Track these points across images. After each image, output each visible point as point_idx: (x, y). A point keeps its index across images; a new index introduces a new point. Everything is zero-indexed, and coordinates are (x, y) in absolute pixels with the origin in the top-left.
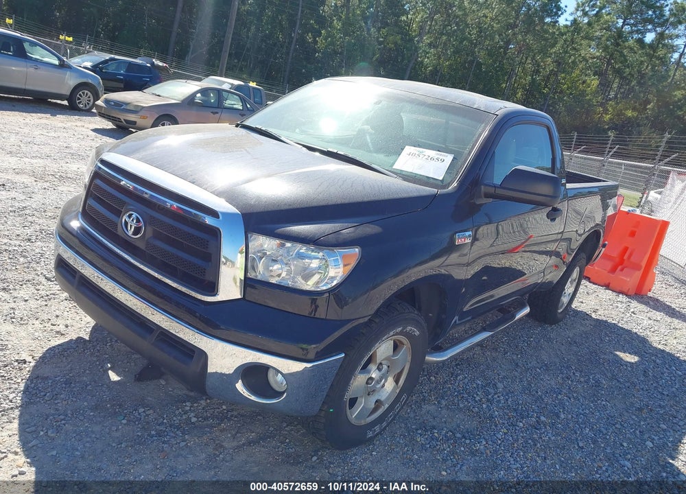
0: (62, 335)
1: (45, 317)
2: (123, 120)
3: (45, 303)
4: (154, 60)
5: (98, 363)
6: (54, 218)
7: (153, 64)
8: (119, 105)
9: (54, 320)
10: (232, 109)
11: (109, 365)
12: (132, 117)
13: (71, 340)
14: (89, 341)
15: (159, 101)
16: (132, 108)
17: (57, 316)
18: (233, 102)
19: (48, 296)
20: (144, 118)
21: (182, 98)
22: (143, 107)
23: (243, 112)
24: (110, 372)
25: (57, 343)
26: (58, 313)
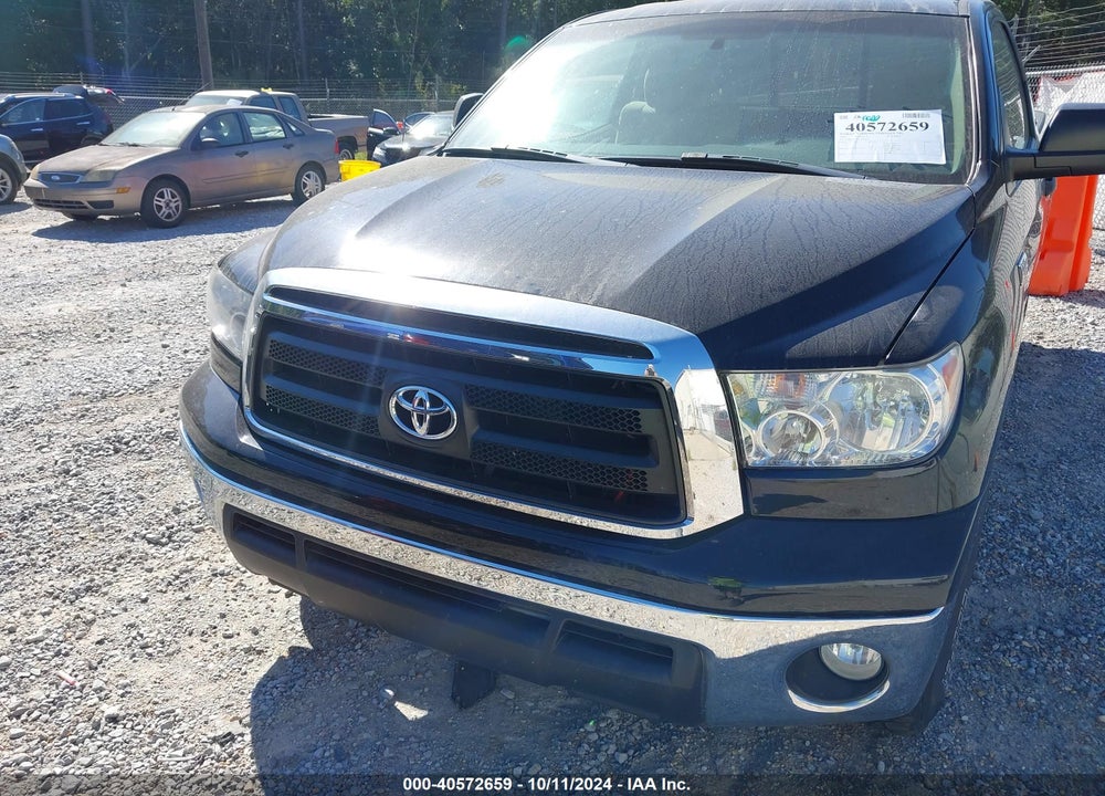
0: (259, 652)
1: (203, 625)
2: (86, 204)
3: (180, 596)
4: (85, 87)
5: (365, 693)
6: (83, 416)
7: (84, 93)
8: (69, 178)
9: (222, 626)
10: (267, 141)
11: (391, 693)
12: (101, 195)
13: (281, 658)
14: (317, 650)
15: (139, 155)
16: (96, 179)
17: (223, 616)
18: (263, 129)
19: (177, 577)
20: (124, 191)
21: (179, 141)
22: (116, 173)
23: (289, 142)
24: (399, 705)
25: (261, 674)
26: (219, 608)
